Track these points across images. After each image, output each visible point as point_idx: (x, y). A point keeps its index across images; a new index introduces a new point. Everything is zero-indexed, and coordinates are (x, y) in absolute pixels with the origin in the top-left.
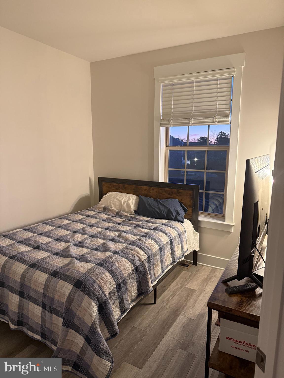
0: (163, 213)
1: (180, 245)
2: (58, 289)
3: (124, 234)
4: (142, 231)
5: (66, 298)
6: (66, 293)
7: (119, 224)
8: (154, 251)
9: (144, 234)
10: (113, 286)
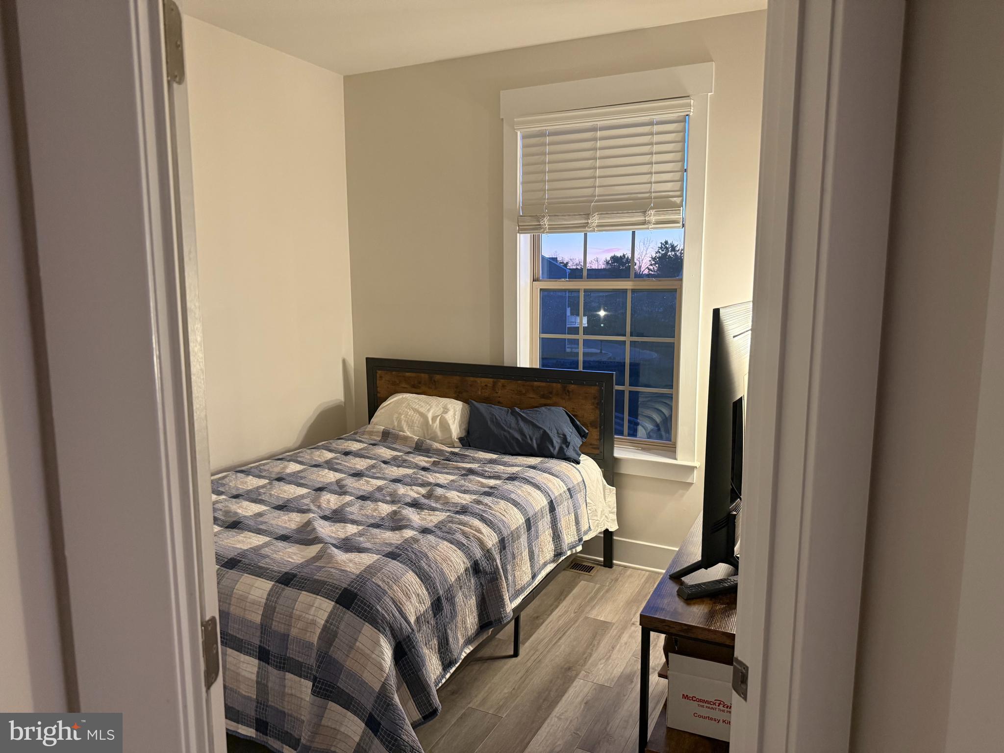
0: (529, 441)
1: (573, 514)
2: (298, 613)
3: (439, 491)
4: (482, 483)
5: (318, 631)
6: (318, 620)
7: (425, 469)
8: (513, 527)
9: (487, 489)
10: (424, 603)
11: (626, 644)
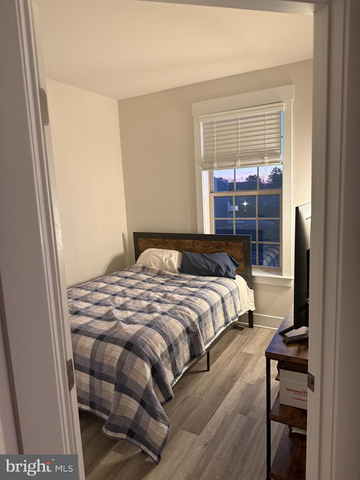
0: (211, 269)
1: (233, 304)
2: (107, 353)
3: (169, 295)
4: (189, 290)
5: (116, 361)
6: (116, 356)
7: (162, 284)
8: (205, 311)
9: (192, 293)
10: (164, 347)
11: (260, 364)
